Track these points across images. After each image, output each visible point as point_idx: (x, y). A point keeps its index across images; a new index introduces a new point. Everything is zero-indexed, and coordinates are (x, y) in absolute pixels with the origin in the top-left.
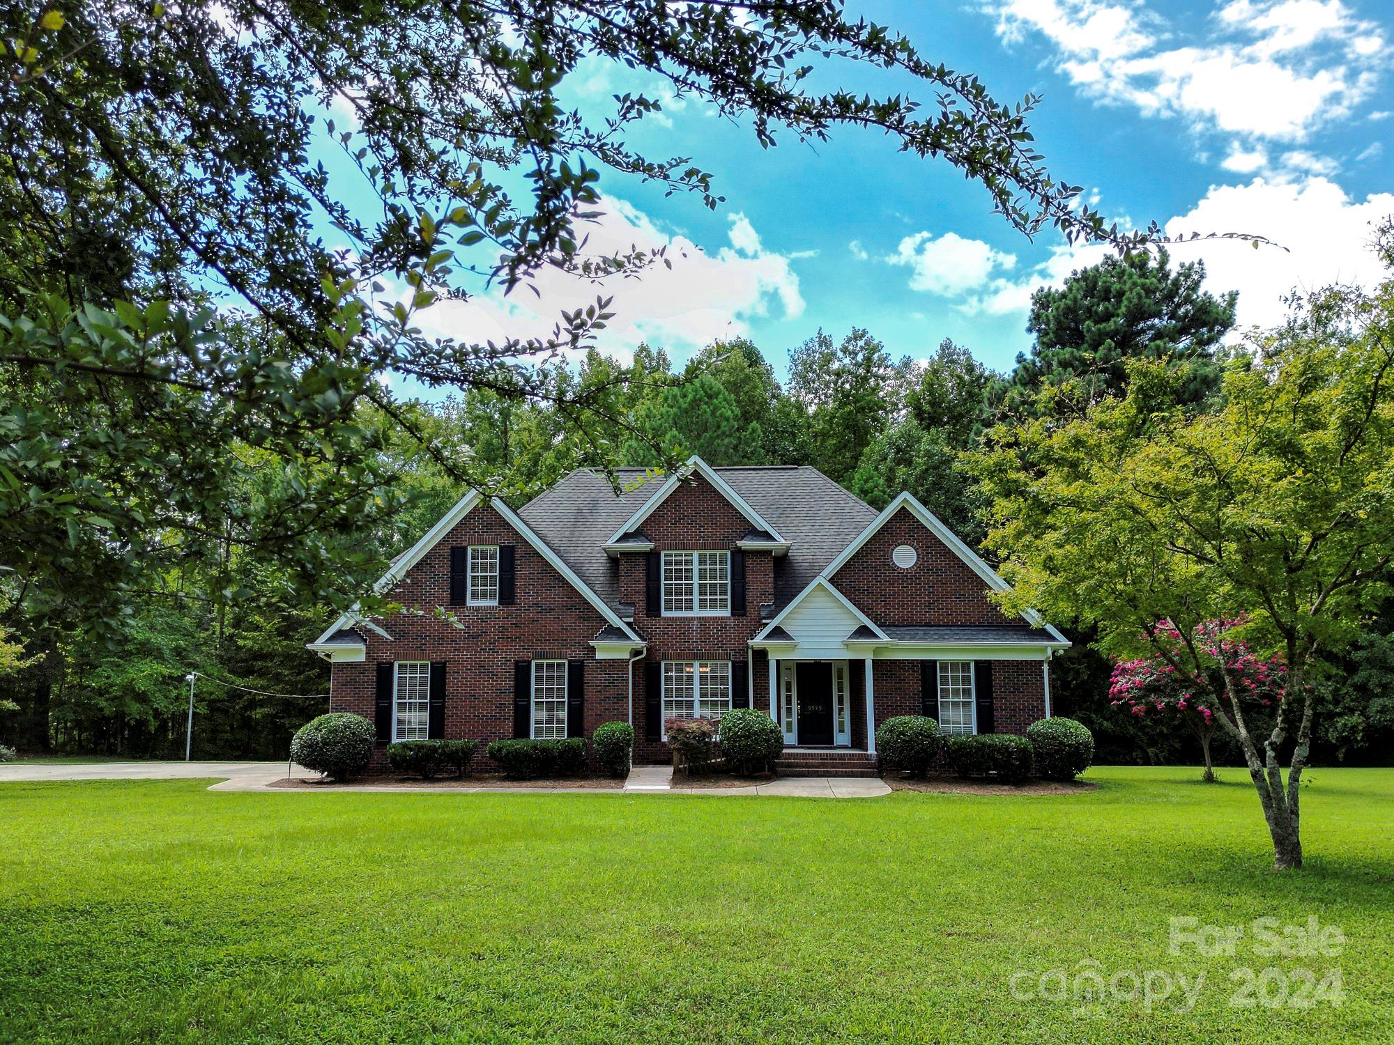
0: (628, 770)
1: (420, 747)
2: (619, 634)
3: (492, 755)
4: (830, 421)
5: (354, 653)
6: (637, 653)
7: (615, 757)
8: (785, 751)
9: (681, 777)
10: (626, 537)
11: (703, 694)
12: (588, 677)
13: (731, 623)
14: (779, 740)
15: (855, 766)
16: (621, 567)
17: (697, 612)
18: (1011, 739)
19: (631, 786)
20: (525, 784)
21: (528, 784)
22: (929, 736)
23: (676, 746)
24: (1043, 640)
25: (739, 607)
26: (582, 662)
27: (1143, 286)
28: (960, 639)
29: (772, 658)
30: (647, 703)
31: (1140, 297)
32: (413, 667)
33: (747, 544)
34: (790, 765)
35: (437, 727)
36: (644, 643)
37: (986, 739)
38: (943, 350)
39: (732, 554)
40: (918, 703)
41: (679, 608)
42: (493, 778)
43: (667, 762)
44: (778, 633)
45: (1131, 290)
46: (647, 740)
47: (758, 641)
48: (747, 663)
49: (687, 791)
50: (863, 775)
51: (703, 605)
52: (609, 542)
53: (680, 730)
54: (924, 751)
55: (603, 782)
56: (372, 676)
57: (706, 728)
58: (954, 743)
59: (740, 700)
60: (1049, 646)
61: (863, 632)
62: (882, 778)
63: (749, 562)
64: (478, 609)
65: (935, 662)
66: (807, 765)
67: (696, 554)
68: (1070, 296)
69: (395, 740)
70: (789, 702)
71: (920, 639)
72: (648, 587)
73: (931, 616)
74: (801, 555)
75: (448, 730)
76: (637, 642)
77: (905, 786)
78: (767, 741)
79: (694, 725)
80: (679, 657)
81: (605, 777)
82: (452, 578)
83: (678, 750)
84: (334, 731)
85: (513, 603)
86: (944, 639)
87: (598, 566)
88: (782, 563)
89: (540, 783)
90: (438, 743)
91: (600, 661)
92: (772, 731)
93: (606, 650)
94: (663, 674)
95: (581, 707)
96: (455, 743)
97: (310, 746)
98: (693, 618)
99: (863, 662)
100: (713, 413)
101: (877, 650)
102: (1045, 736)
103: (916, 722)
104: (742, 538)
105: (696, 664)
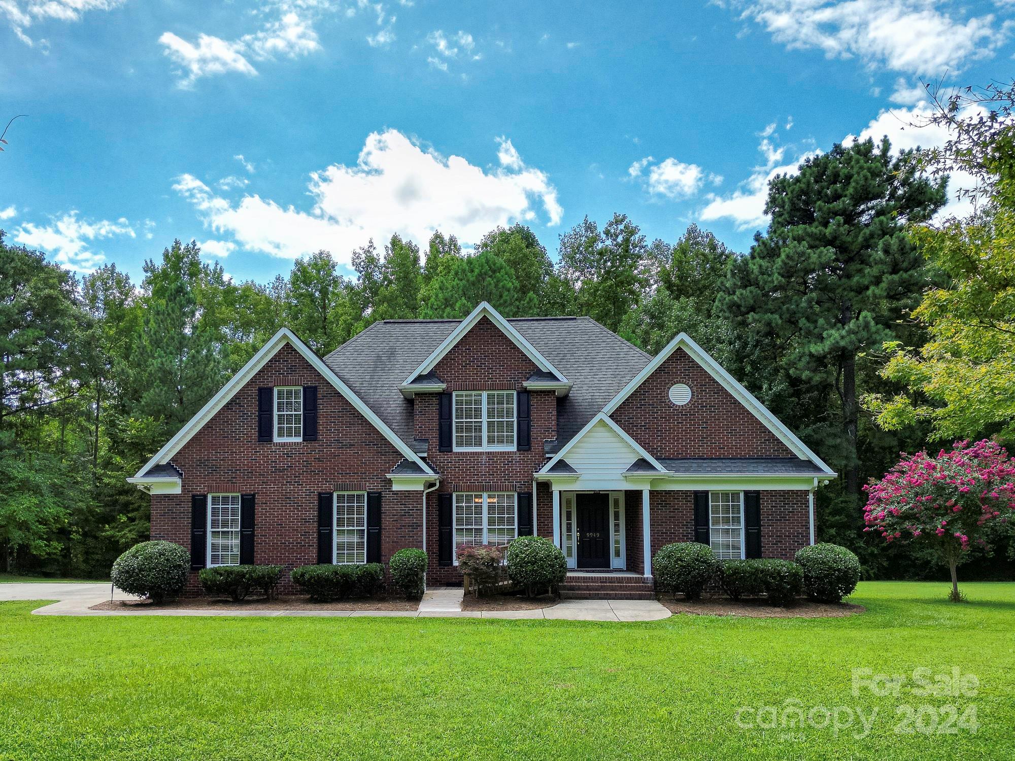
0: (423, 593)
1: (229, 573)
2: (414, 467)
3: (296, 580)
4: (594, 294)
5: (172, 486)
6: (432, 485)
7: (410, 581)
8: (569, 574)
9: (470, 601)
10: (420, 379)
11: (491, 522)
12: (385, 507)
13: (517, 457)
14: (563, 566)
15: (633, 588)
16: (416, 407)
17: (485, 448)
18: (783, 565)
19: (426, 608)
20: (326, 606)
21: (330, 606)
22: (705, 562)
23: (467, 571)
24: (809, 471)
25: (524, 442)
26: (380, 493)
27: (869, 169)
28: (731, 471)
29: (556, 489)
30: (440, 530)
31: (866, 179)
32: (225, 499)
33: (532, 384)
34: (572, 588)
35: (247, 554)
36: (437, 476)
37: (757, 563)
38: (689, 233)
39: (518, 394)
40: (691, 530)
41: (469, 444)
42: (297, 600)
43: (458, 585)
44: (561, 466)
45: (858, 173)
46: (440, 564)
47: (543, 474)
48: (531, 494)
49: (477, 614)
50: (640, 598)
51: (491, 441)
52: (404, 384)
53: (471, 556)
54: (702, 576)
55: (400, 605)
56: (188, 507)
57: (495, 554)
58: (729, 568)
59: (525, 528)
60: (816, 477)
61: (642, 464)
62: (659, 600)
63: (534, 401)
64: (284, 445)
65: (707, 492)
66: (588, 588)
67: (485, 394)
68: (804, 180)
69: (209, 565)
70: (569, 529)
71: (695, 471)
72: (440, 425)
73: (704, 451)
74: (581, 395)
75: (257, 556)
76: (431, 475)
77: (681, 608)
78: (552, 566)
79: (483, 552)
80: (469, 489)
81: (401, 599)
82: (260, 416)
83: (469, 575)
84: (149, 558)
85: (315, 440)
86: (717, 471)
87: (395, 405)
88: (563, 402)
89: (340, 606)
90: (246, 568)
91: (396, 493)
92: (556, 558)
93: (403, 482)
94: (454, 505)
95: (379, 534)
96: (261, 569)
97: (127, 572)
98: (482, 453)
99: (639, 493)
100: (496, 286)
101: (653, 482)
102: (815, 561)
103: (691, 549)
104: (528, 379)
105: (485, 495)
